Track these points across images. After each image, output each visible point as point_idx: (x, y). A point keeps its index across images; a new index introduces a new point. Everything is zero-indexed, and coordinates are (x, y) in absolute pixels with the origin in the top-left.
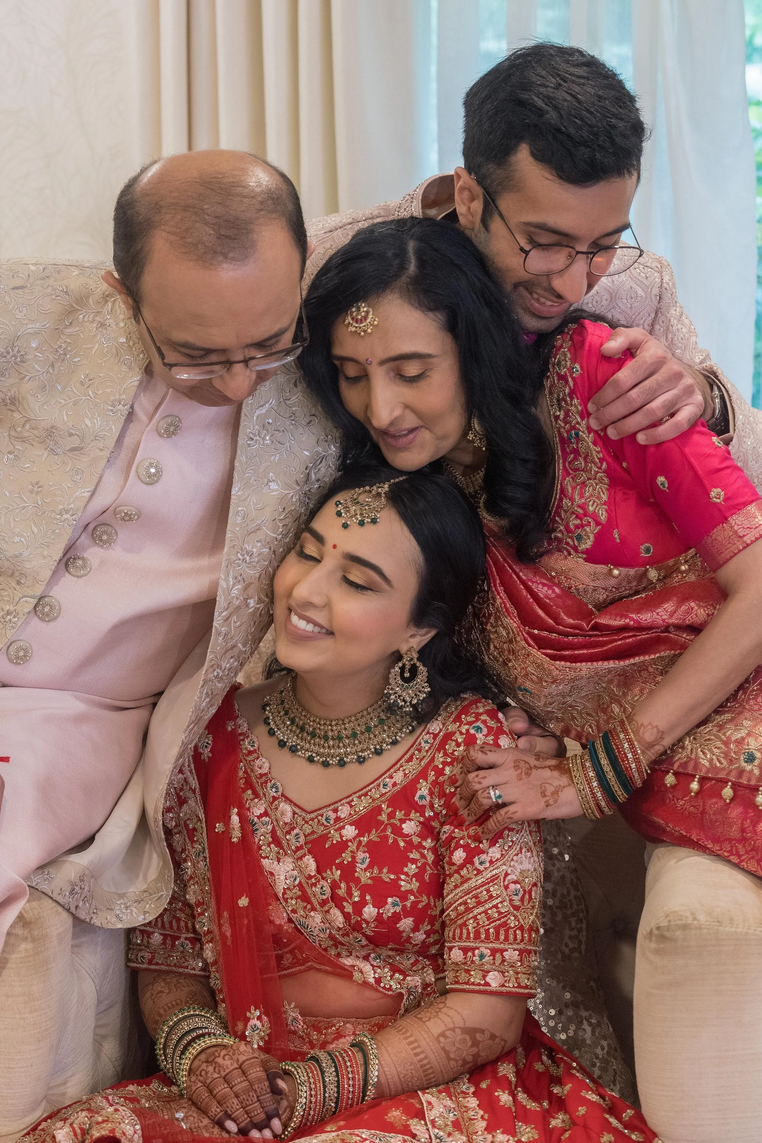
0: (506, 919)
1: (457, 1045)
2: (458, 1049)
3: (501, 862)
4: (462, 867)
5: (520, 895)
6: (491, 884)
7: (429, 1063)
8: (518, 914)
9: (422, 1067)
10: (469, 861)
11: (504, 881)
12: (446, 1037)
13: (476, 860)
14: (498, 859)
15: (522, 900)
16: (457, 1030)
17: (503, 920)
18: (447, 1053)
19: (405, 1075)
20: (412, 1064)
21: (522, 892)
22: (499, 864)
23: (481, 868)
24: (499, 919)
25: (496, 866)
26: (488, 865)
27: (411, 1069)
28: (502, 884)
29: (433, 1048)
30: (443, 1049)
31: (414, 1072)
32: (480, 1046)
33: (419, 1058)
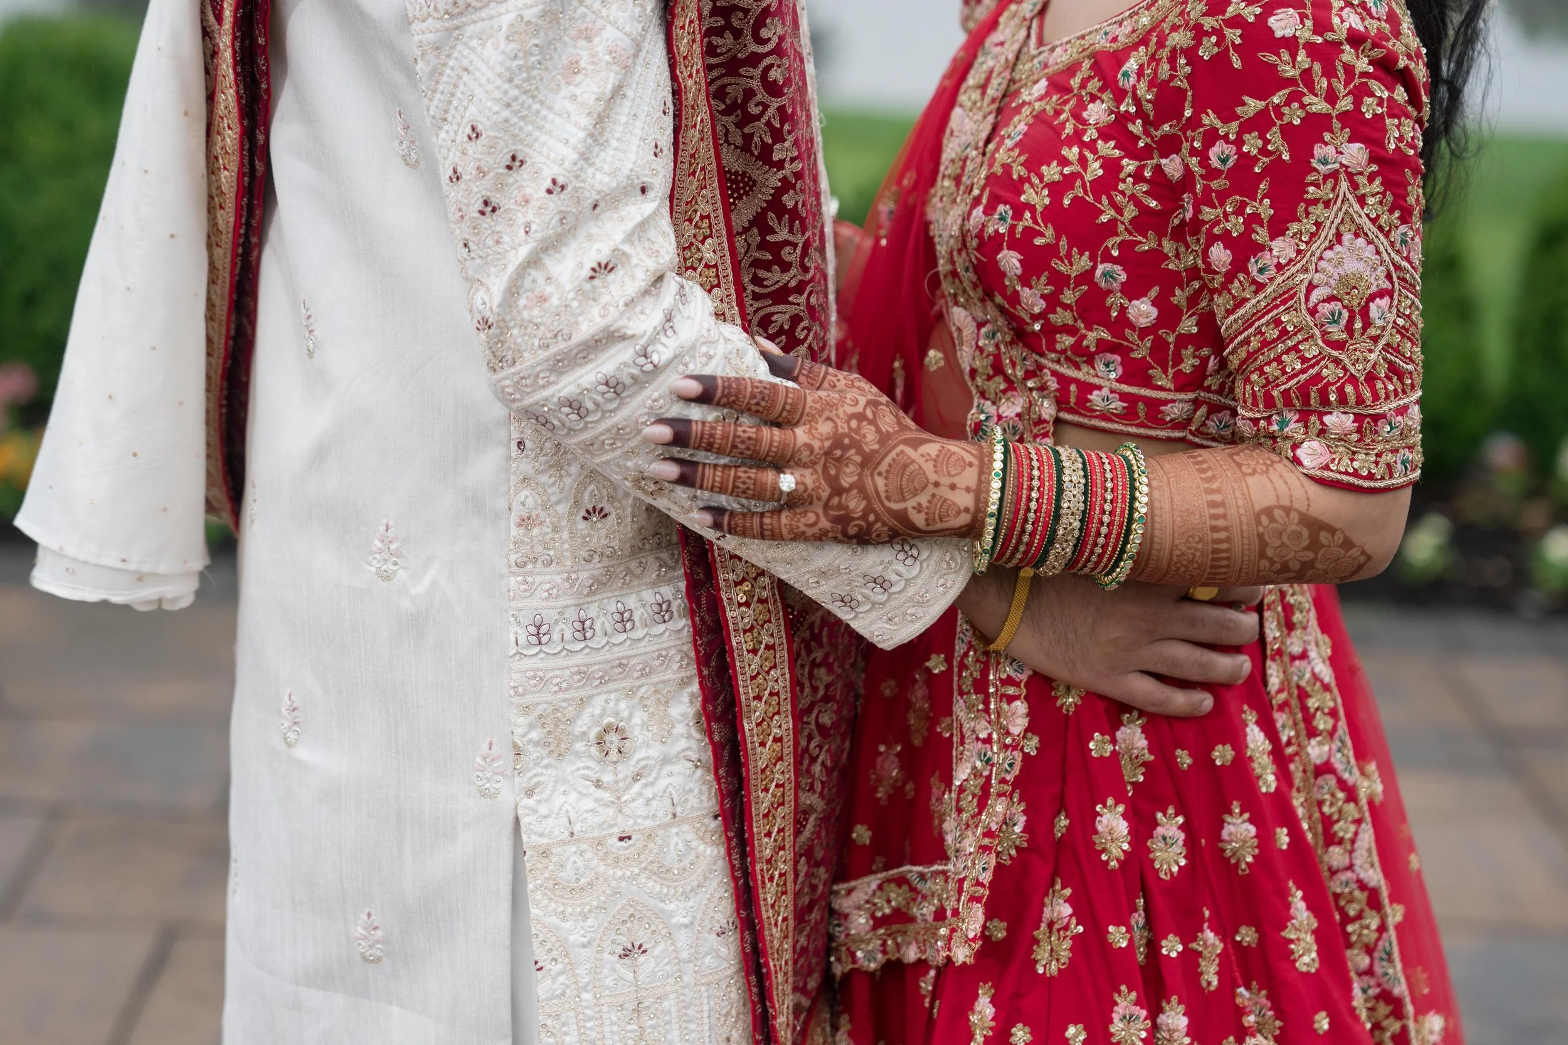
0: (1317, 368)
1: (1285, 539)
2: (1283, 545)
3: (1299, 266)
4: (1230, 277)
5: (1343, 322)
6: (1282, 308)
7: (1227, 550)
8: (1342, 357)
9: (1214, 551)
10: (1239, 265)
11: (1307, 299)
12: (1272, 519)
13: (1253, 268)
14: (1291, 260)
15: (1349, 329)
16: (1293, 514)
17: (1312, 372)
18: (1263, 544)
19: (1183, 554)
20: (1201, 540)
21: (1346, 314)
22: (1294, 269)
23: (1261, 279)
24: (1303, 371)
25: (1288, 274)
26: (1272, 272)
27: (1196, 549)
28: (1303, 307)
29: (1245, 527)
30: (1260, 536)
31: (1198, 554)
32: (1321, 552)
33: (1216, 536)
